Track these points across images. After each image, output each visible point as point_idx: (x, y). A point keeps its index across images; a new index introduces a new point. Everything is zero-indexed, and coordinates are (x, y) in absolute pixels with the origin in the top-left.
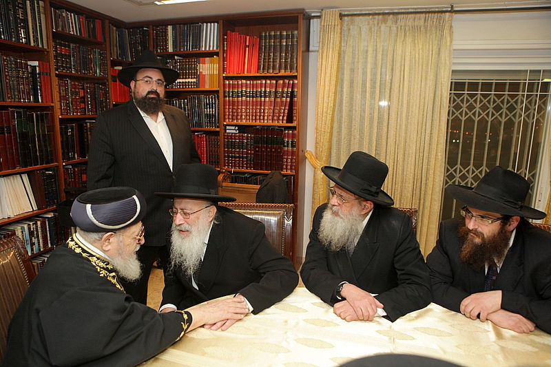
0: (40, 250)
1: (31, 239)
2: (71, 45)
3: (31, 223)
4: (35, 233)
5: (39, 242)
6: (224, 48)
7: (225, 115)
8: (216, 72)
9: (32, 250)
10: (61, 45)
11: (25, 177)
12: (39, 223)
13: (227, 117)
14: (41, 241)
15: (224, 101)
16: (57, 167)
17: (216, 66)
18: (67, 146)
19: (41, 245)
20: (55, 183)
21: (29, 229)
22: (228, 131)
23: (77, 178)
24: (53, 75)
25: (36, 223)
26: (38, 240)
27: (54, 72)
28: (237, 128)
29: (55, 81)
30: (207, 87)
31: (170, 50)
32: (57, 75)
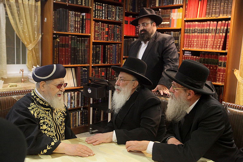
0: (75, 107)
1: (71, 100)
2: (104, 5)
3: (72, 93)
4: (73, 97)
5: (75, 103)
6: (186, 2)
7: (184, 44)
8: (181, 18)
9: (71, 106)
10: (98, 5)
11: (73, 69)
12: (76, 93)
13: (185, 45)
14: (76, 102)
15: (184, 36)
16: (89, 66)
17: (181, 14)
18: (96, 56)
19: (76, 105)
20: (87, 75)
21: (71, 95)
22: (185, 54)
23: (99, 74)
24: (92, 20)
25: (75, 93)
26: (75, 102)
27: (93, 18)
28: (190, 53)
29: (93, 23)
30: (175, 27)
31: (157, 5)
32: (94, 20)
